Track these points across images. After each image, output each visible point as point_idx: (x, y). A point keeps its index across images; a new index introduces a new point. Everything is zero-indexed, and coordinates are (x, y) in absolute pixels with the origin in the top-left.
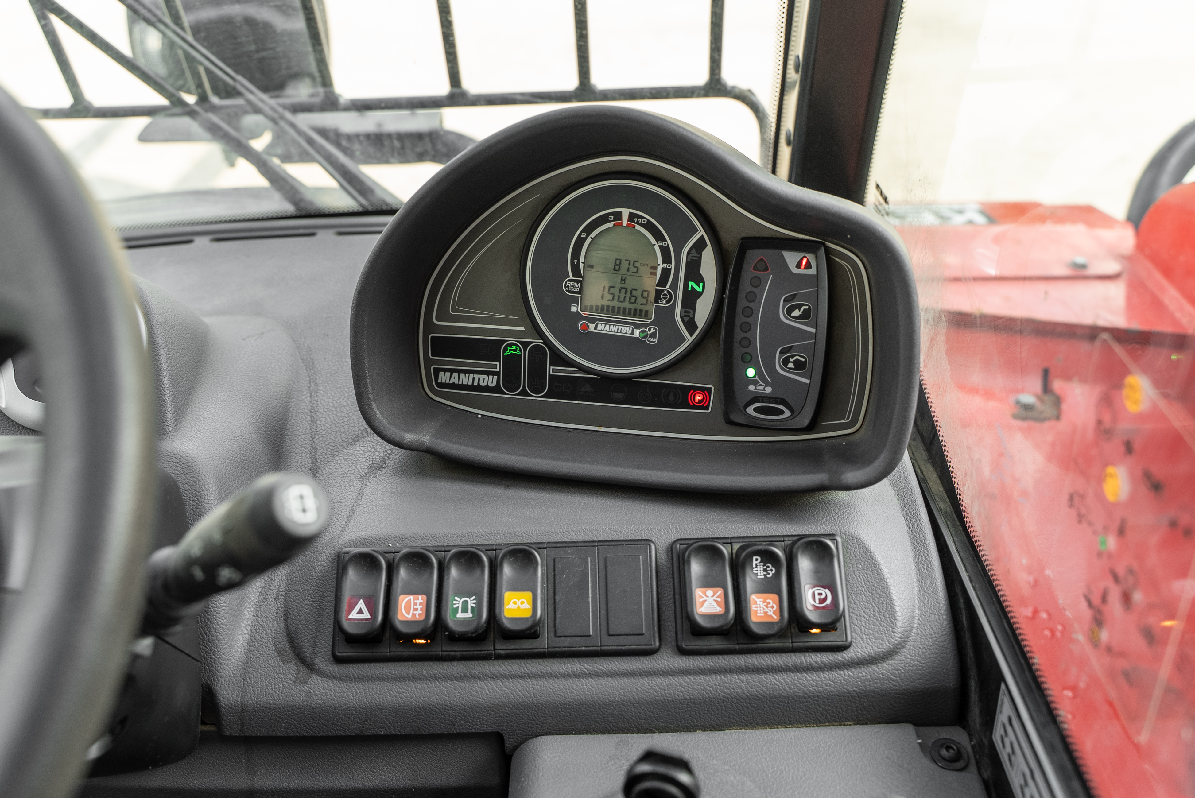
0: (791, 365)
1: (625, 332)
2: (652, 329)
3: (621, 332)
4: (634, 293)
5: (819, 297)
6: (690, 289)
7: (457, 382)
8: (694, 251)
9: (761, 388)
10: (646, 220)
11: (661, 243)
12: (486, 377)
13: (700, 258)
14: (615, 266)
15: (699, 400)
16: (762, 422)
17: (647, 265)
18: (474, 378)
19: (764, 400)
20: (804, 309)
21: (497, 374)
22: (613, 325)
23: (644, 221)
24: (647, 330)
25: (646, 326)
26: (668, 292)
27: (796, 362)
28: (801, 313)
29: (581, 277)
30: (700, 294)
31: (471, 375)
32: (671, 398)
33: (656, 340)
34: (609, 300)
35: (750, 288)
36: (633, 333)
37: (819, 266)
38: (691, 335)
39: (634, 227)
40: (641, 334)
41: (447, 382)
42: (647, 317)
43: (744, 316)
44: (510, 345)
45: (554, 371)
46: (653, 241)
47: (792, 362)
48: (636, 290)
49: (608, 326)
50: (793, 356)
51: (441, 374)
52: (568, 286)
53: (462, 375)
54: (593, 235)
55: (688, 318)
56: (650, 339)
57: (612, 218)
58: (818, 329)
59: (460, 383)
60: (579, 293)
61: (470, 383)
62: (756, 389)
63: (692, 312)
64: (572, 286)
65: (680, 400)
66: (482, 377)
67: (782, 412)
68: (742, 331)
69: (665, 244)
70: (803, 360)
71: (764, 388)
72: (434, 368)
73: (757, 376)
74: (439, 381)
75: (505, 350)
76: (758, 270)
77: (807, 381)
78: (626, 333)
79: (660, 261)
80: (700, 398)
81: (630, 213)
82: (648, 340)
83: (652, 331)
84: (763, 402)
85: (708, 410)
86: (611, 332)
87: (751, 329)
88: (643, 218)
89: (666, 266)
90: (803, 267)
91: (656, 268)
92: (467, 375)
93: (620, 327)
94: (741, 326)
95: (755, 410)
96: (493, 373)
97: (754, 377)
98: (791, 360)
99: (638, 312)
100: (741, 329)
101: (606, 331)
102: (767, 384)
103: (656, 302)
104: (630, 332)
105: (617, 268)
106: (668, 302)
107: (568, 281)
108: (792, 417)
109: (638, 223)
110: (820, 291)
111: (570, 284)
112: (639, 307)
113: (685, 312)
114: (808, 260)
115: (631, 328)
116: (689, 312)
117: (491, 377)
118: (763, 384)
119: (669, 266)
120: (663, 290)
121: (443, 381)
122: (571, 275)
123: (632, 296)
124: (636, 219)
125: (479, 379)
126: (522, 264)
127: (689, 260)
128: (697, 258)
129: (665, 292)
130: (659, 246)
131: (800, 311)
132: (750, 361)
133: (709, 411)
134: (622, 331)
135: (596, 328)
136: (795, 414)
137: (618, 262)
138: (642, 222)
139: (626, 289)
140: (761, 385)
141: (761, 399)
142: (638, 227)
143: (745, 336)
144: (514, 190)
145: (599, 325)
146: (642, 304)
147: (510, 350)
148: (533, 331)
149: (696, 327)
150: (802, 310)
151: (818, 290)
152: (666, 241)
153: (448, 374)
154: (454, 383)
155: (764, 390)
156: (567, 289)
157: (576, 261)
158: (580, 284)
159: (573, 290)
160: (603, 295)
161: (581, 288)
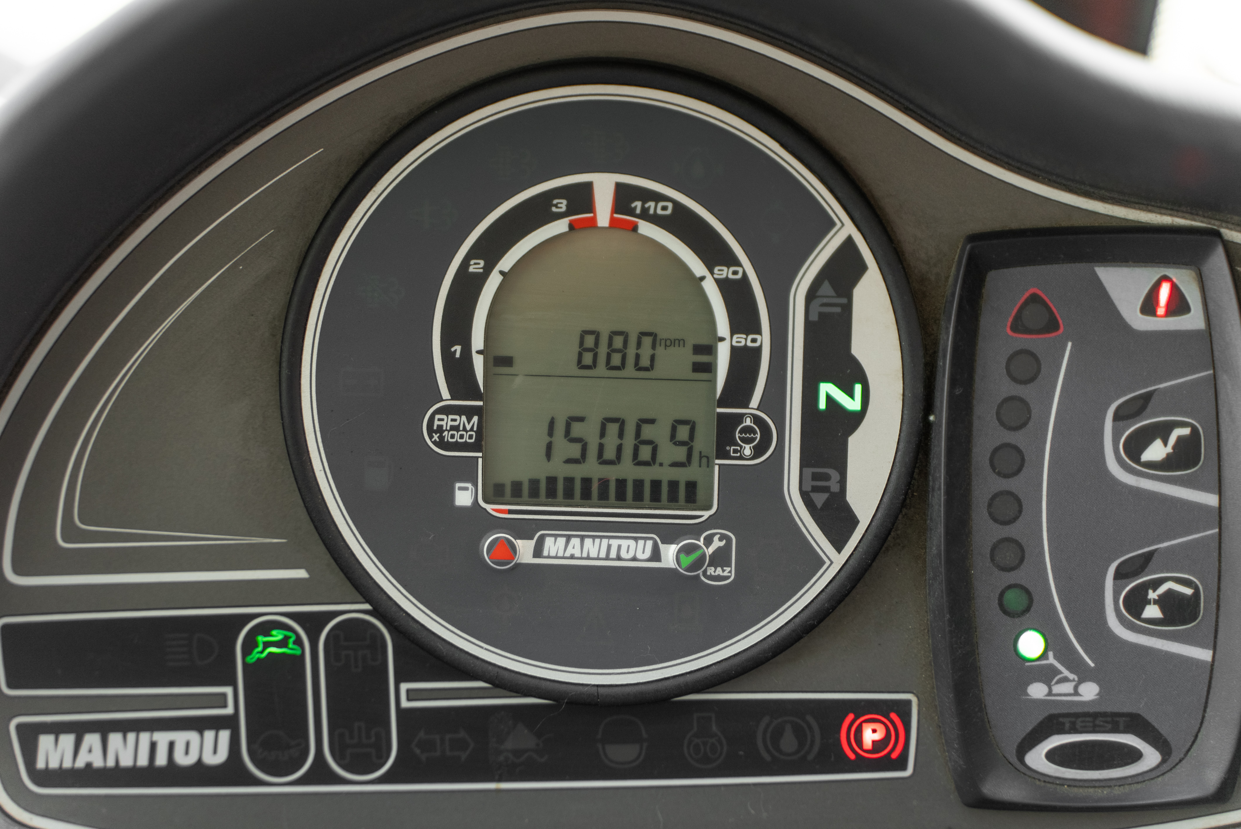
0: (1152, 611)
1: (631, 555)
2: (716, 538)
3: (619, 558)
4: (648, 432)
5: (1221, 396)
6: (822, 405)
7: (98, 763)
8: (826, 289)
9: (1067, 688)
10: (670, 205)
11: (723, 272)
12: (193, 736)
13: (848, 309)
14: (580, 355)
15: (874, 742)
16: (1075, 790)
17: (680, 342)
18: (153, 746)
19: (1079, 724)
20: (1180, 439)
21: (230, 723)
22: (594, 537)
23: (664, 208)
24: (701, 543)
25: (696, 530)
26: (757, 420)
27: (1164, 602)
28: (1169, 449)
29: (477, 396)
30: (856, 419)
31: (145, 738)
32: (789, 743)
33: (729, 572)
34: (569, 461)
35: (1008, 388)
36: (656, 555)
37: (1211, 306)
38: (839, 549)
39: (634, 228)
40: (682, 556)
41: (67, 764)
42: (694, 501)
43: (999, 474)
44: (266, 628)
45: (412, 695)
46: (697, 267)
47: (1156, 602)
48: (652, 421)
49: (575, 541)
50: (1156, 584)
51: (45, 741)
52: (440, 427)
53: (115, 739)
54: (507, 262)
55: (824, 496)
56: (711, 571)
57: (562, 205)
58: (1228, 492)
59: (111, 763)
60: (476, 447)
61: (143, 761)
62: (1050, 693)
63: (835, 475)
64: (453, 428)
65: (816, 749)
66: (180, 737)
67: (1134, 755)
68: (996, 520)
69: (735, 273)
70: (1188, 591)
71: (1076, 688)
72: (19, 727)
73: (1051, 654)
74: (40, 764)
75: (250, 645)
76: (1028, 331)
77: (1204, 655)
78: (634, 559)
79: (723, 326)
80: (877, 736)
81: (619, 187)
82: (705, 573)
83: (717, 543)
84: (1074, 730)
85: (904, 768)
86: (588, 558)
87: (1020, 512)
88: (658, 197)
89: (740, 340)
90: (1161, 311)
91: (709, 350)
92: (131, 736)
93: (615, 543)
94: (990, 505)
95: (1053, 756)
96: (216, 723)
97: (1044, 656)
98: (1152, 595)
99: (665, 489)
100: (990, 514)
101: (572, 557)
102: (1084, 675)
103: (722, 454)
104: (648, 554)
105: (588, 358)
106: (759, 451)
107: (438, 411)
108: (1165, 767)
109: (645, 215)
110: (1223, 378)
111: (446, 421)
112: (665, 474)
113: (816, 477)
114: (1175, 290)
115: (650, 544)
116: (827, 477)
117: (209, 735)
118: (1071, 676)
119: (754, 341)
120: (740, 418)
121: (54, 764)
122: (445, 393)
123: (640, 442)
124: (638, 205)
125: (171, 745)
126: (285, 372)
127: (814, 317)
128: (838, 310)
129: (748, 422)
130: (717, 281)
131: (1165, 444)
132: (1027, 610)
133: (909, 772)
134: (623, 554)
135: (538, 552)
136: (1174, 759)
137: (590, 341)
138: (659, 212)
139: (621, 423)
140: (1065, 680)
141: (1067, 721)
142: (646, 229)
143: (1004, 535)
144: (237, 141)
145: (549, 541)
146: (675, 464)
147: (266, 645)
148: (335, 577)
149: (853, 521)
150: (1173, 439)
151: (1214, 376)
152: (739, 264)
153: (67, 740)
154: (89, 765)
155: (1076, 693)
156: (436, 437)
157: (457, 349)
158: (475, 419)
159: (457, 438)
160: (549, 447)
161: (480, 432)
